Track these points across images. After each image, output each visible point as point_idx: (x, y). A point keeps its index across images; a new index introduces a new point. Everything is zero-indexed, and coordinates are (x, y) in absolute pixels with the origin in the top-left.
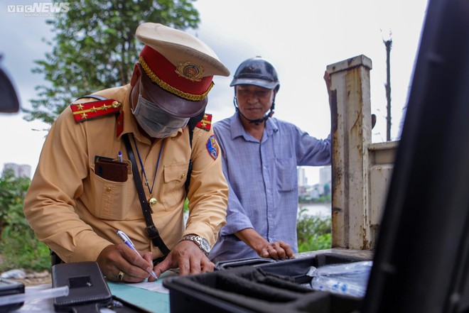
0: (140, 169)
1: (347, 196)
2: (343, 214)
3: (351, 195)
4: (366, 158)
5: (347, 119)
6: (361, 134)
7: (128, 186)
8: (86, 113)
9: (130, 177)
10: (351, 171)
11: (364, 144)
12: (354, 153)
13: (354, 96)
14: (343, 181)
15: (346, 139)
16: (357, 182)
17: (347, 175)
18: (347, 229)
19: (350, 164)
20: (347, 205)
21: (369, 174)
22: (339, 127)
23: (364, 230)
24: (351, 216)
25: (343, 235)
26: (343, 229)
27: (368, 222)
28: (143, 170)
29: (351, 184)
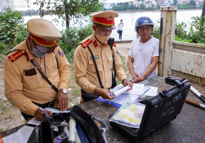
0: (40, 68)
1: (164, 59)
2: (162, 65)
3: (165, 59)
4: (171, 47)
5: (166, 30)
6: (170, 38)
7: (38, 75)
8: (14, 58)
9: (38, 72)
10: (166, 51)
11: (171, 42)
12: (167, 44)
13: (169, 22)
14: (163, 53)
15: (165, 38)
16: (167, 55)
17: (164, 52)
18: (163, 70)
19: (166, 48)
20: (163, 62)
21: (172, 52)
22: (163, 33)
23: (168, 71)
24: (164, 66)
25: (161, 71)
26: (161, 70)
27: (170, 68)
28: (41, 68)
29: (165, 55)
